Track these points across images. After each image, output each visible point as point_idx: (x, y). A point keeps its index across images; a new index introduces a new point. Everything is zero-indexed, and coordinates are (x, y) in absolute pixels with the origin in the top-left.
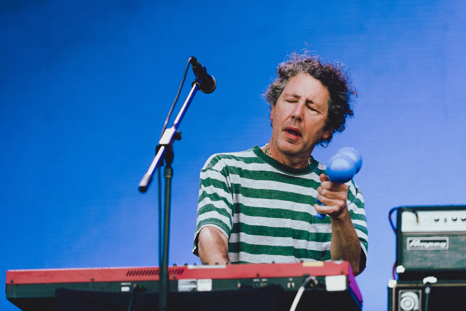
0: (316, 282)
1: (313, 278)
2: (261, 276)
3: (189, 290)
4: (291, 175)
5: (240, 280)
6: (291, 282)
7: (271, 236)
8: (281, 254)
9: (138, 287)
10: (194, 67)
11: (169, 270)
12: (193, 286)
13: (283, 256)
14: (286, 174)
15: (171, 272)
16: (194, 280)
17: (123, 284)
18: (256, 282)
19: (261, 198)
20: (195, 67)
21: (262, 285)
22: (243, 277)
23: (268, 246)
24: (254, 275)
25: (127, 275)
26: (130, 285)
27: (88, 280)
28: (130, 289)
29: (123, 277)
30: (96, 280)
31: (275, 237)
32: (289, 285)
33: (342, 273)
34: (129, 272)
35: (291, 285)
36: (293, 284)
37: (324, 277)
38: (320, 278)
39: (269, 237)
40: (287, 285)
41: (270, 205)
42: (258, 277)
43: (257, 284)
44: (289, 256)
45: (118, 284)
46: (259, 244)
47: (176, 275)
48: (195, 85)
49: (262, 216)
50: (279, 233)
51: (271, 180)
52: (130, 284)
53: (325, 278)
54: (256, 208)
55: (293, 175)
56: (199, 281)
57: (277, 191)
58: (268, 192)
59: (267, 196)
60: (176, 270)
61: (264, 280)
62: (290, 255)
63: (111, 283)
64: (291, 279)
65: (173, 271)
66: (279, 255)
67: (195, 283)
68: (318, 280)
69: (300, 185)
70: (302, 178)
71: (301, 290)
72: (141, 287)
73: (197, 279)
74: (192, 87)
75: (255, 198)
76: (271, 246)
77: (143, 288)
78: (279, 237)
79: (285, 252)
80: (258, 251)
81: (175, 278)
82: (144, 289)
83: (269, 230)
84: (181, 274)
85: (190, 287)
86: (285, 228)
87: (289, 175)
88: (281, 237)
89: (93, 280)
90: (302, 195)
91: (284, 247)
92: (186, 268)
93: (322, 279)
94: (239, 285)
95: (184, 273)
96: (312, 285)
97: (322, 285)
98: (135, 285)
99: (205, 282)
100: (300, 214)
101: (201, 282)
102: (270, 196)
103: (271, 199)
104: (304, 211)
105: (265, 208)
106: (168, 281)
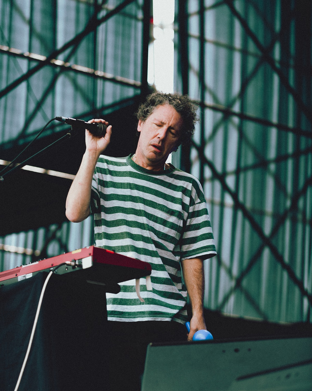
22: (46, 268)
33: (90, 255)
38: (79, 261)
42: (52, 266)
53: (82, 260)
56: (27, 275)
65: (16, 271)
67: (25, 277)
84: (19, 272)
96: (76, 266)
97: (81, 265)
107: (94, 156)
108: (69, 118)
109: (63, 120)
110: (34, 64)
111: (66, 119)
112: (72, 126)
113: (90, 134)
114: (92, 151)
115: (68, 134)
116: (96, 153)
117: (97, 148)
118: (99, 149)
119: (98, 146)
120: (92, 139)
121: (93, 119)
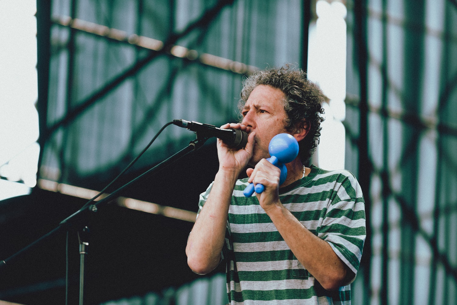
107: (232, 177)
108: (193, 122)
109: (184, 124)
110: (143, 54)
111: (188, 123)
112: (197, 133)
113: (224, 144)
114: (229, 169)
115: (191, 145)
116: (234, 171)
117: (235, 165)
118: (239, 166)
119: (236, 161)
120: (227, 152)
121: (228, 124)
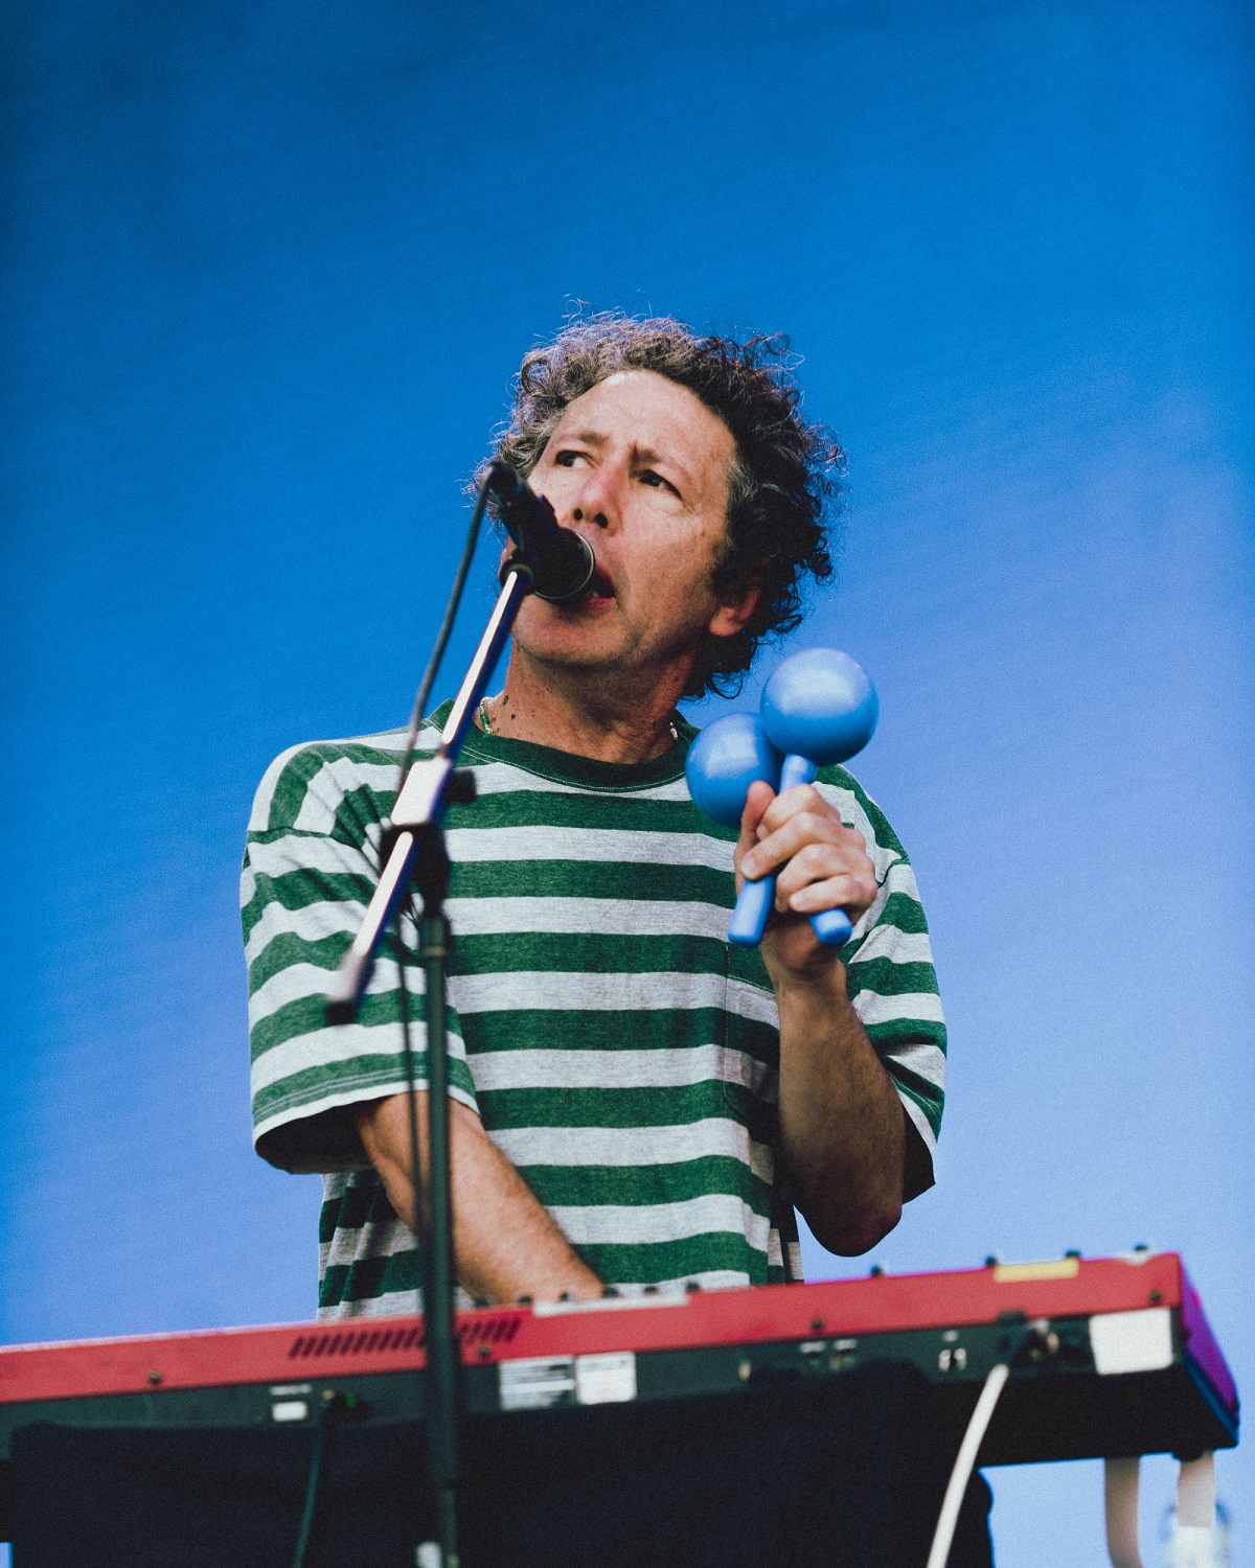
0: (1053, 1341)
1: (1041, 1325)
2: (830, 1329)
3: (546, 1402)
4: (607, 794)
5: (749, 1348)
6: (953, 1347)
7: (556, 1048)
8: (598, 1124)
9: (339, 1399)
10: (503, 501)
11: (459, 1325)
12: (562, 1385)
13: (607, 1131)
14: (585, 792)
15: (468, 1336)
16: (565, 1360)
17: (280, 1391)
18: (813, 1355)
19: (500, 894)
20: (509, 504)
21: (835, 1365)
22: (761, 1336)
23: (549, 1090)
24: (804, 1329)
25: (293, 1354)
26: (309, 1394)
27: (137, 1382)
28: (310, 1411)
29: (275, 1364)
30: (168, 1383)
31: (569, 1052)
32: (944, 1360)
33: (1155, 1302)
34: (300, 1342)
35: (953, 1361)
36: (961, 1355)
37: (1084, 1318)
38: (1065, 1325)
39: (549, 1051)
40: (937, 1360)
41: (541, 920)
42: (818, 1332)
43: (815, 1363)
44: (630, 1126)
45: (260, 1393)
46: (509, 1087)
47: (488, 1346)
48: (513, 577)
49: (513, 970)
50: (585, 1033)
51: (527, 823)
52: (305, 1389)
53: (1087, 1327)
54: (485, 936)
55: (616, 791)
56: (584, 1362)
57: (559, 862)
58: (524, 872)
59: (524, 884)
60: (490, 1326)
61: (842, 1345)
62: (636, 1126)
63: (231, 1389)
64: (951, 1336)
65: (478, 1326)
66: (591, 1125)
67: (567, 1371)
68: (1061, 1335)
69: (650, 830)
70: (654, 798)
71: (997, 1378)
72: (351, 1402)
73: (577, 1354)
74: (503, 581)
75: (477, 896)
76: (559, 1090)
77: (361, 1404)
78: (585, 1052)
79: (613, 1110)
80: (510, 1116)
81: (484, 1355)
82: (363, 1409)
83: (545, 1024)
84: (510, 1337)
85: (548, 1389)
86: (605, 1012)
87: (597, 793)
88: (594, 1049)
89: (156, 1382)
90: (662, 865)
91: (609, 1089)
92: (529, 1313)
93: (1074, 1328)
94: (745, 1371)
95: (521, 1332)
96: (1035, 1354)
97: (1079, 1350)
98: (328, 1395)
99: (609, 1368)
100: (668, 945)
101: (593, 1367)
102: (534, 884)
103: (542, 896)
104: (678, 932)
105: (522, 935)
106: (460, 1368)
